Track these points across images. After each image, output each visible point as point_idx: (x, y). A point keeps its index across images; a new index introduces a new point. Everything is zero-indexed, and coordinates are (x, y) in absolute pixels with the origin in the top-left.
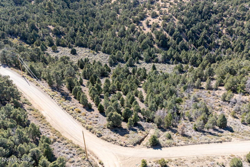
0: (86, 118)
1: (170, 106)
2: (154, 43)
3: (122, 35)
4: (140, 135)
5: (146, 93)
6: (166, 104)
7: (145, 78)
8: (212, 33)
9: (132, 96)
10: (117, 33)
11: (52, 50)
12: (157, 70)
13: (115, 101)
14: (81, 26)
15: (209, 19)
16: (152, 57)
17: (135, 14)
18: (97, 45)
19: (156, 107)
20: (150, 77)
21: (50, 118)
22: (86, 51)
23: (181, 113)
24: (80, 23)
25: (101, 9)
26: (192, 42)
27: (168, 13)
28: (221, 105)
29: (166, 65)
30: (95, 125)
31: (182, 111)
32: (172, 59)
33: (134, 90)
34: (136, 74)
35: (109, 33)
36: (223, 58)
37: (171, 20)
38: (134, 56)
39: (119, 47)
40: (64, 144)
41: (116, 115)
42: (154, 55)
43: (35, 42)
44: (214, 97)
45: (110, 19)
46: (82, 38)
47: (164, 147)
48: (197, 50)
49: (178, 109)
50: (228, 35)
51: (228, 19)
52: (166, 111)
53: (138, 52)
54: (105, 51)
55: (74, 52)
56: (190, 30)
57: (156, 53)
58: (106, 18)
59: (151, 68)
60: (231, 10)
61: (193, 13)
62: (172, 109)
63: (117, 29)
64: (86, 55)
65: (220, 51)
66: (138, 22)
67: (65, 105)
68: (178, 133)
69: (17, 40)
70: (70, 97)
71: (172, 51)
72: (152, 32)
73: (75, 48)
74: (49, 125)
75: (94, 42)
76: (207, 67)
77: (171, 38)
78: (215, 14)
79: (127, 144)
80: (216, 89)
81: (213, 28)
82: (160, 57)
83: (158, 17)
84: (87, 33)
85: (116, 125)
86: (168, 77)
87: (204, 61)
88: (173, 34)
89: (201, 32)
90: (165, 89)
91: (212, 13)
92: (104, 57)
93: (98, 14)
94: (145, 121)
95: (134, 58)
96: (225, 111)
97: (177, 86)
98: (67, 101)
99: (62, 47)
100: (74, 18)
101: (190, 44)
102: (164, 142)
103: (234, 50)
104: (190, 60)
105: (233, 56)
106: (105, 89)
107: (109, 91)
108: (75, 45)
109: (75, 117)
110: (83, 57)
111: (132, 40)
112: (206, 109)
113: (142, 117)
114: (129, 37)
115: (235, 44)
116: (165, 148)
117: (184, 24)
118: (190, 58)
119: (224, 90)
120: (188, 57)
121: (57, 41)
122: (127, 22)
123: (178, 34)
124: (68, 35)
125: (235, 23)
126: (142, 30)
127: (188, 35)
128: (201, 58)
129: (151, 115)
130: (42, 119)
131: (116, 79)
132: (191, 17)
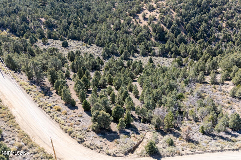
0: (67, 118)
1: (170, 103)
2: (151, 36)
3: (118, 28)
4: (133, 140)
5: (141, 88)
6: (166, 101)
7: (141, 71)
8: (211, 26)
9: (125, 90)
10: (112, 26)
11: (42, 43)
12: (154, 63)
13: (104, 96)
14: (75, 20)
15: (208, 12)
16: (149, 50)
17: (131, 7)
18: (90, 38)
19: (153, 104)
20: (146, 70)
21: (20, 118)
22: (78, 44)
23: (184, 112)
24: (74, 16)
25: (96, 4)
26: (191, 35)
27: (165, 6)
28: (230, 102)
29: (164, 58)
30: (77, 127)
31: (184, 109)
32: (170, 52)
33: (128, 84)
34: (131, 67)
35: (104, 26)
36: (224, 51)
37: (169, 13)
38: (129, 50)
39: (114, 40)
40: (31, 154)
41: (103, 115)
42: (151, 48)
43: (25, 35)
44: (220, 92)
45: (106, 13)
46: (75, 31)
47: (164, 157)
48: (197, 43)
49: (180, 107)
50: (229, 28)
51: (228, 13)
52: (166, 109)
53: (134, 45)
54: (99, 44)
55: (65, 45)
56: (189, 23)
57: (153, 46)
58: (101, 12)
59: (148, 62)
60: (231, 3)
61: (191, 6)
62: (173, 107)
63: (112, 22)
64: (79, 48)
65: (221, 44)
66: (134, 15)
67: (42, 101)
68: (182, 138)
69: (6, 33)
70: (51, 92)
71: (170, 44)
72: (149, 25)
73: (67, 41)
74: (17, 126)
75: (88, 35)
76: (209, 60)
77: (168, 31)
78: (214, 7)
79: (116, 153)
80: (223, 84)
81: (212, 21)
82: (157, 50)
83: (155, 10)
84: (80, 26)
85: (103, 127)
86: (167, 70)
87: (205, 54)
88: (171, 27)
89: (200, 25)
90: (164, 83)
91: (210, 6)
92: (97, 50)
93: (93, 8)
94: (140, 122)
95: (130, 51)
96: (236, 109)
97: (177, 80)
98: (45, 97)
99: (53, 40)
100: (68, 11)
101: (189, 37)
102: (164, 150)
103: (236, 44)
104: (190, 53)
105: (235, 50)
106: (94, 83)
107: (99, 86)
108: (67, 38)
109: (52, 117)
110: (75, 50)
111: (128, 33)
112: (214, 107)
113: (136, 116)
114: (124, 30)
115: (236, 38)
116: (166, 158)
117: (182, 16)
118: (189, 51)
119: (231, 84)
120: (187, 50)
121: (49, 33)
122: (123, 15)
123: (176, 27)
124: (60, 27)
125: (236, 16)
126: (139, 23)
127: (187, 28)
128: (201, 51)
129: (147, 114)
130: (10, 119)
131: (109, 72)
132: (189, 10)
